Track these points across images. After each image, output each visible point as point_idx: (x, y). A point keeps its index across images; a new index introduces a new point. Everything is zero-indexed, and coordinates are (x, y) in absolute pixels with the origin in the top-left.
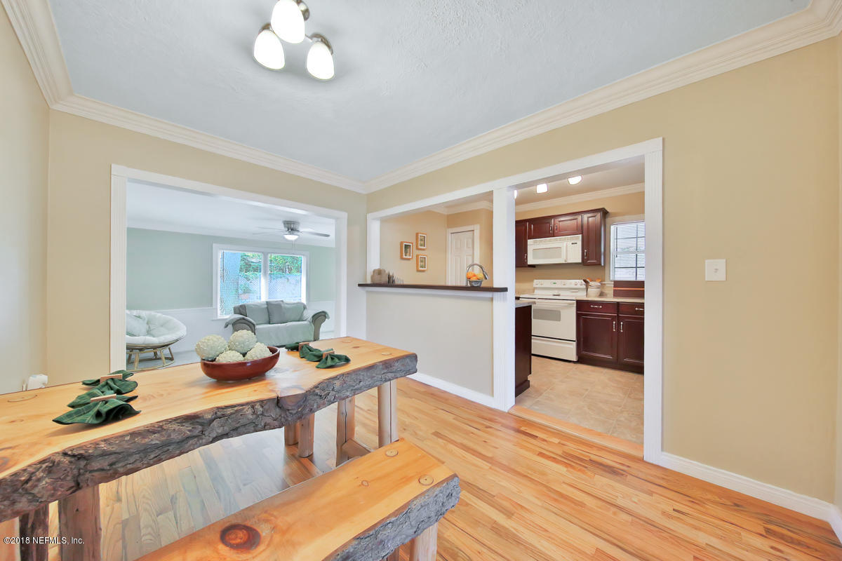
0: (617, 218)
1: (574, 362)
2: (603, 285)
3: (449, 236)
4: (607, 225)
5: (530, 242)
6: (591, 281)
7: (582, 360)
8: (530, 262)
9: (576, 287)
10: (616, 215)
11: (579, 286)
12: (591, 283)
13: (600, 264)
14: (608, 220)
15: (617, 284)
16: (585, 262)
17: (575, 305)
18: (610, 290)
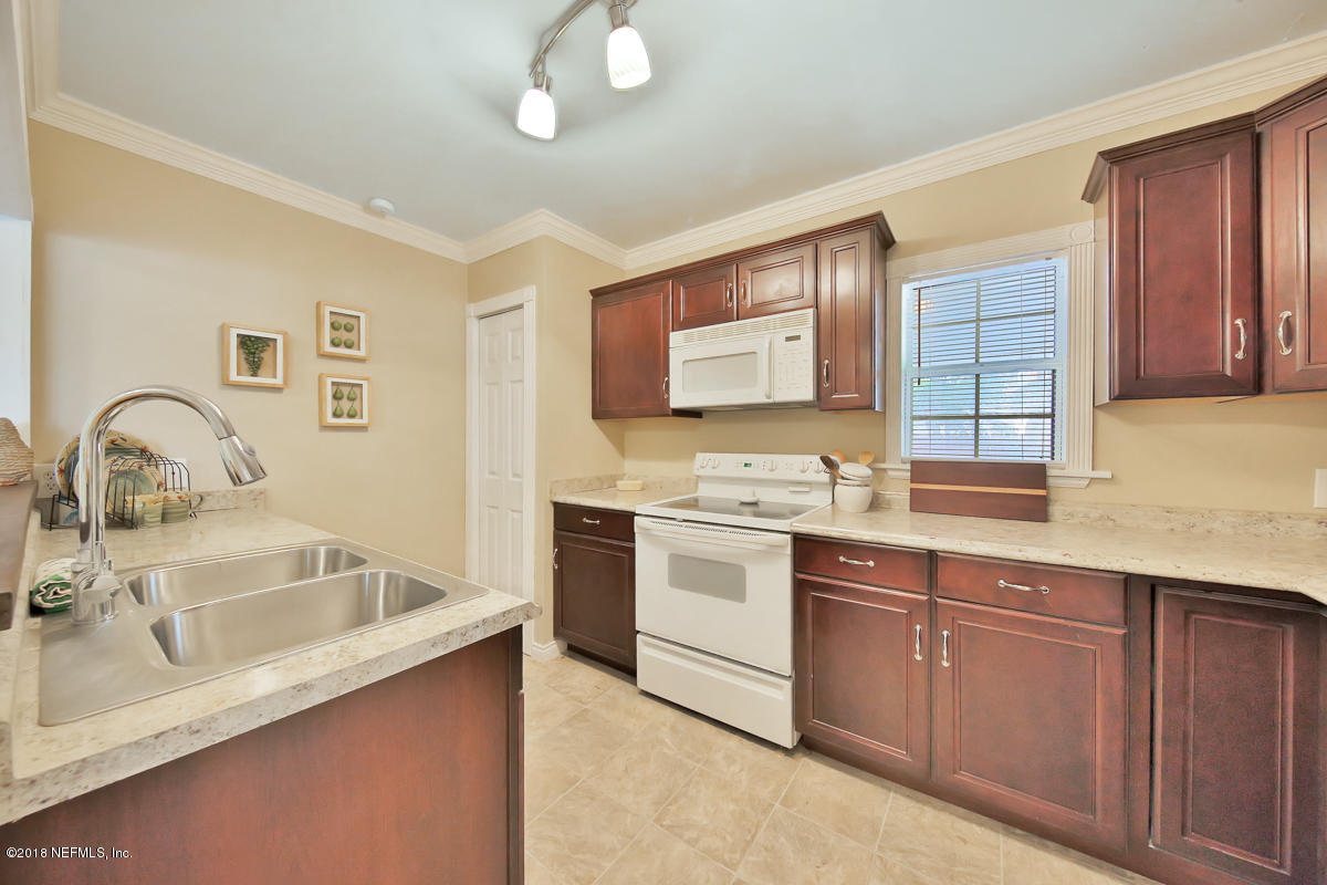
0: (920, 259)
1: (784, 750)
2: (878, 472)
3: (474, 327)
4: (892, 284)
5: (676, 338)
6: (846, 460)
7: (808, 744)
8: (678, 400)
9: (803, 477)
10: (918, 248)
11: (810, 476)
12: (845, 469)
13: (871, 407)
14: (895, 265)
15: (921, 470)
16: (823, 402)
17: (789, 550)
18: (899, 490)
